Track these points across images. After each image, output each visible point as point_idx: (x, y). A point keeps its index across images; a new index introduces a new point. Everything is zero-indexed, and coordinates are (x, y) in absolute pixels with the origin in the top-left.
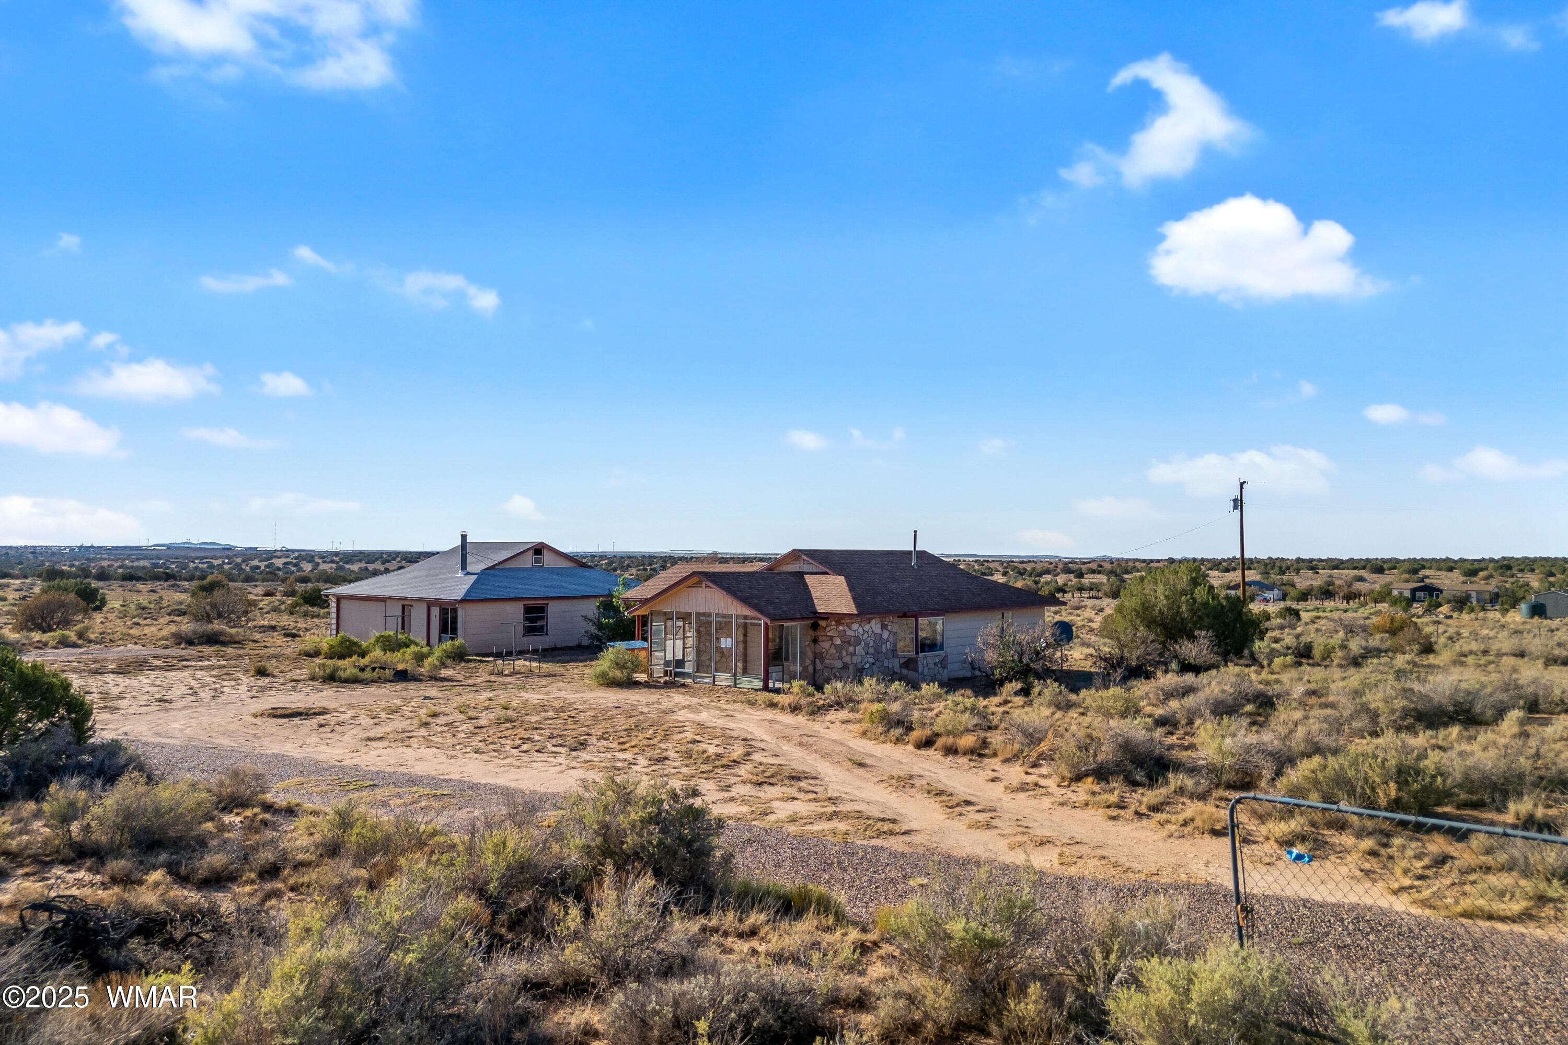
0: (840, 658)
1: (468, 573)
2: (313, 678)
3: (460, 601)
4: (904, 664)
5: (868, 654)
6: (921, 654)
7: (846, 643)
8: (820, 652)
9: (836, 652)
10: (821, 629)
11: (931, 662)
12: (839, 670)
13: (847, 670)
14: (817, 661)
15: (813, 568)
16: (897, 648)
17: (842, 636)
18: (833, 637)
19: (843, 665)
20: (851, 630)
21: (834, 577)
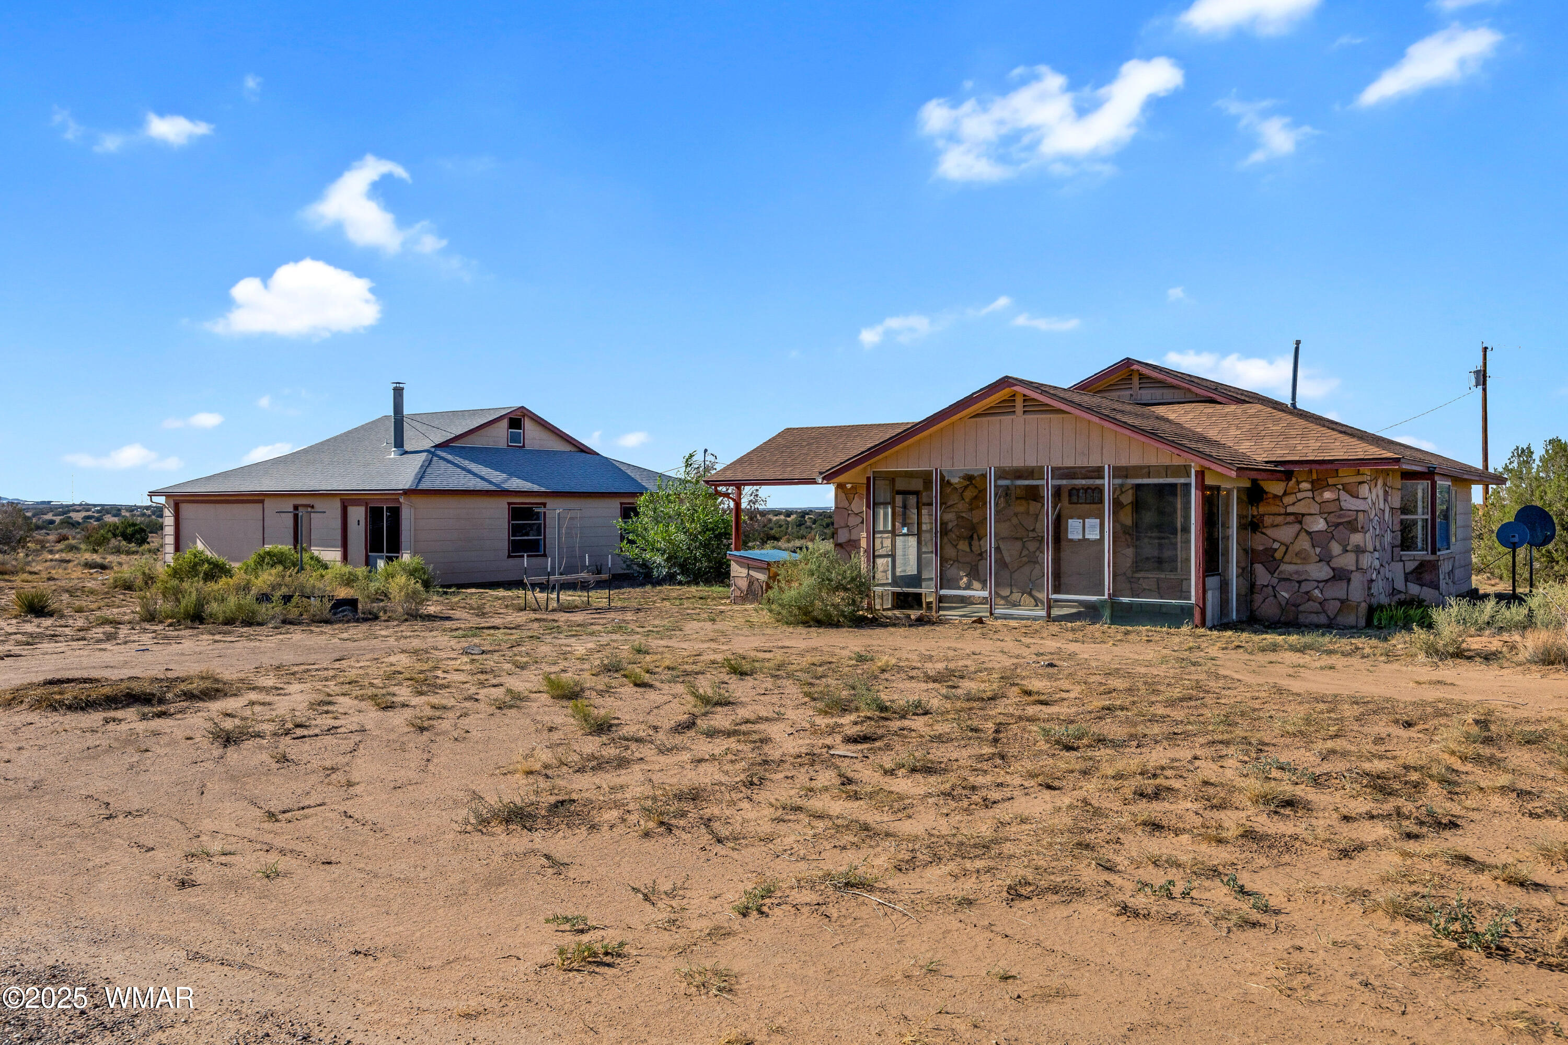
0: (1325, 558)
1: (406, 453)
2: (151, 617)
3: (407, 492)
4: (1412, 572)
5: (1375, 550)
6: (1438, 553)
7: (1341, 527)
8: (1266, 549)
9: (1314, 547)
10: (1270, 501)
11: (1447, 571)
12: (1321, 585)
13: (1344, 584)
14: (1259, 568)
15: (1168, 394)
16: (1398, 542)
17: (1329, 513)
18: (1303, 515)
19: (1332, 574)
20: (1357, 497)
21: (1234, 407)
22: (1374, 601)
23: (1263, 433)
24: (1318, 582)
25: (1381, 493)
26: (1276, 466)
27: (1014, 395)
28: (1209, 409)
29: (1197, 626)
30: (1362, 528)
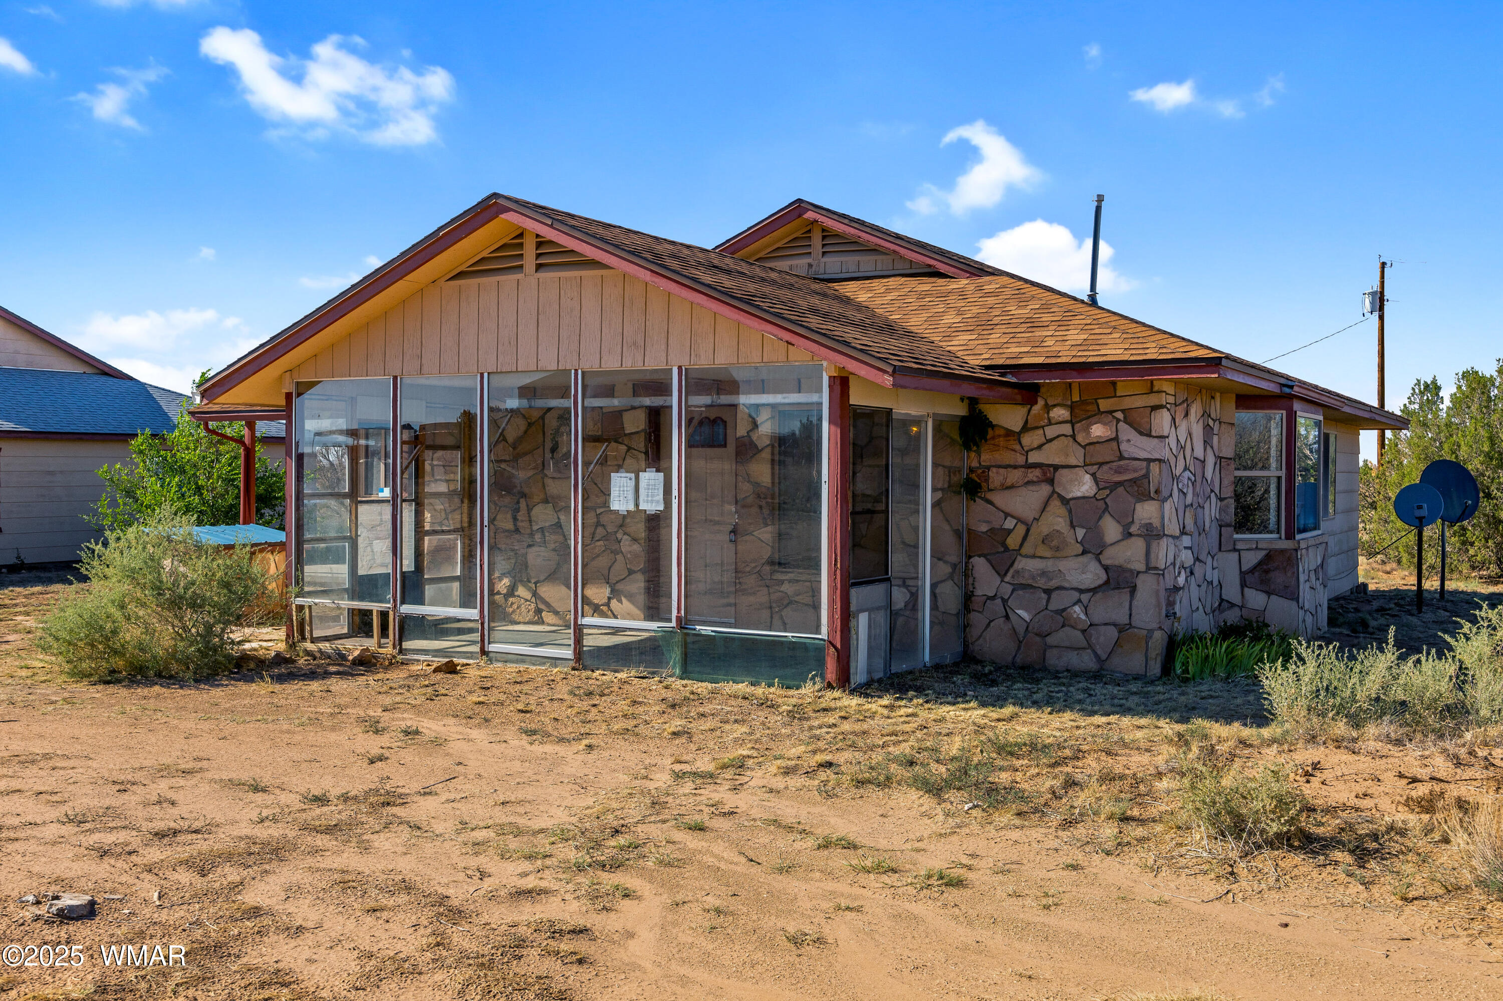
0: (1092, 548)
4: (1252, 571)
5: (1183, 532)
6: (1298, 537)
7: (1121, 489)
8: (992, 530)
9: (1073, 526)
10: (1001, 441)
11: (1313, 567)
12: (1085, 597)
13: (1126, 597)
14: (980, 565)
15: (867, 263)
16: (1230, 517)
17: (1101, 464)
18: (1056, 468)
19: (1104, 577)
20: (1149, 435)
21: (966, 282)
22: (1180, 628)
23: (996, 320)
24: (1081, 591)
25: (1198, 431)
26: (1002, 375)
27: (521, 235)
28: (925, 285)
29: (830, 686)
30: (1157, 492)
